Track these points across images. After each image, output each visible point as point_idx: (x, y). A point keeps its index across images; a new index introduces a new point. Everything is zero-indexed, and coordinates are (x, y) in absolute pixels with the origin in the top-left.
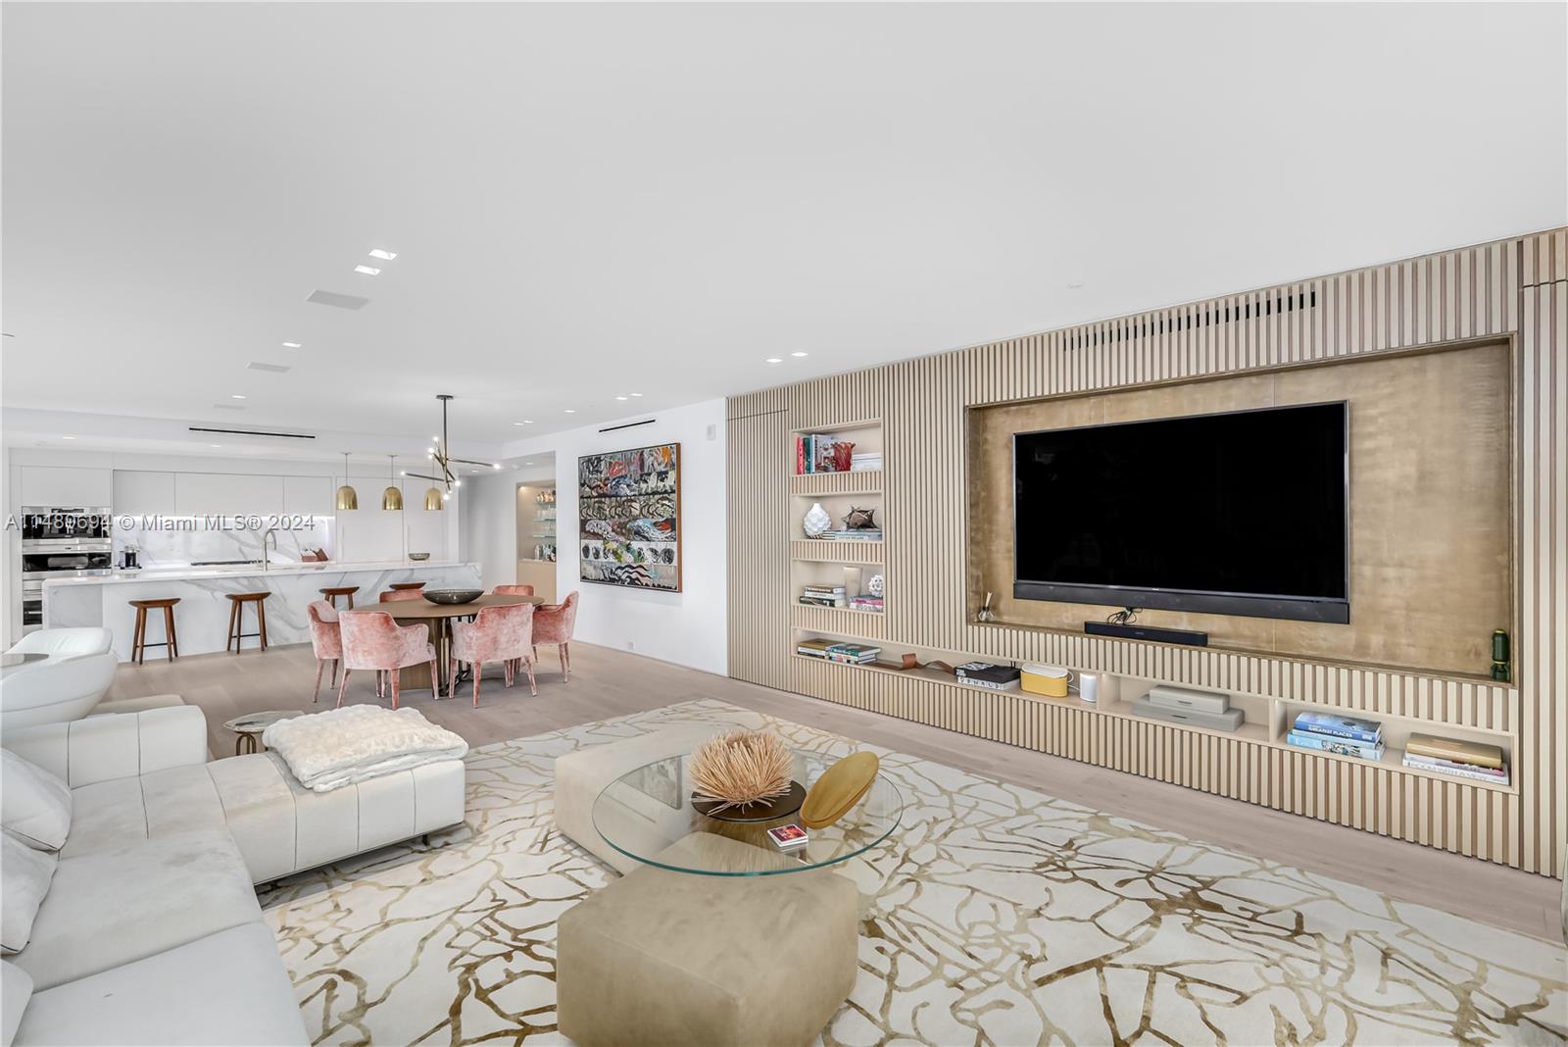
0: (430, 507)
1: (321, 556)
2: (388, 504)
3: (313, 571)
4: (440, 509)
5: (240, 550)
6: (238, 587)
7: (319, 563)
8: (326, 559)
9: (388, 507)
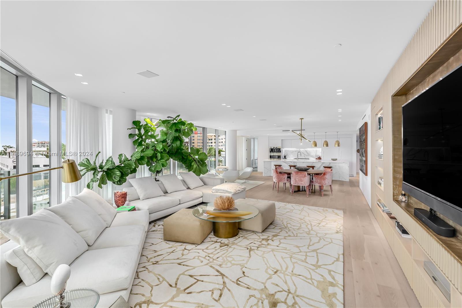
0: (336, 146)
1: (320, 158)
2: (324, 145)
3: (317, 162)
4: (339, 146)
5: (304, 156)
6: (292, 164)
7: (319, 160)
8: (321, 159)
9: (324, 146)
